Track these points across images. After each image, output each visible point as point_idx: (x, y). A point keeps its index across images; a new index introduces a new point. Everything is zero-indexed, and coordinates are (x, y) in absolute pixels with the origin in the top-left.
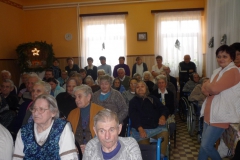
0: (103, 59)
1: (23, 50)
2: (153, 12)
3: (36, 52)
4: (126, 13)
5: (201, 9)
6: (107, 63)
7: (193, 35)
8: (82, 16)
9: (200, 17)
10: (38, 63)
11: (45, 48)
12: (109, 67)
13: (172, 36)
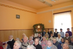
0: (61, 30)
1: (35, 26)
6: (63, 31)
12: (64, 33)
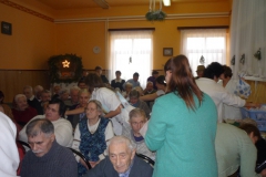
1: (55, 61)
2: (180, 29)
3: (66, 64)
4: (153, 29)
5: (226, 27)
7: (217, 52)
8: (110, 30)
9: (225, 34)
10: (68, 75)
11: (75, 60)
13: (197, 52)
